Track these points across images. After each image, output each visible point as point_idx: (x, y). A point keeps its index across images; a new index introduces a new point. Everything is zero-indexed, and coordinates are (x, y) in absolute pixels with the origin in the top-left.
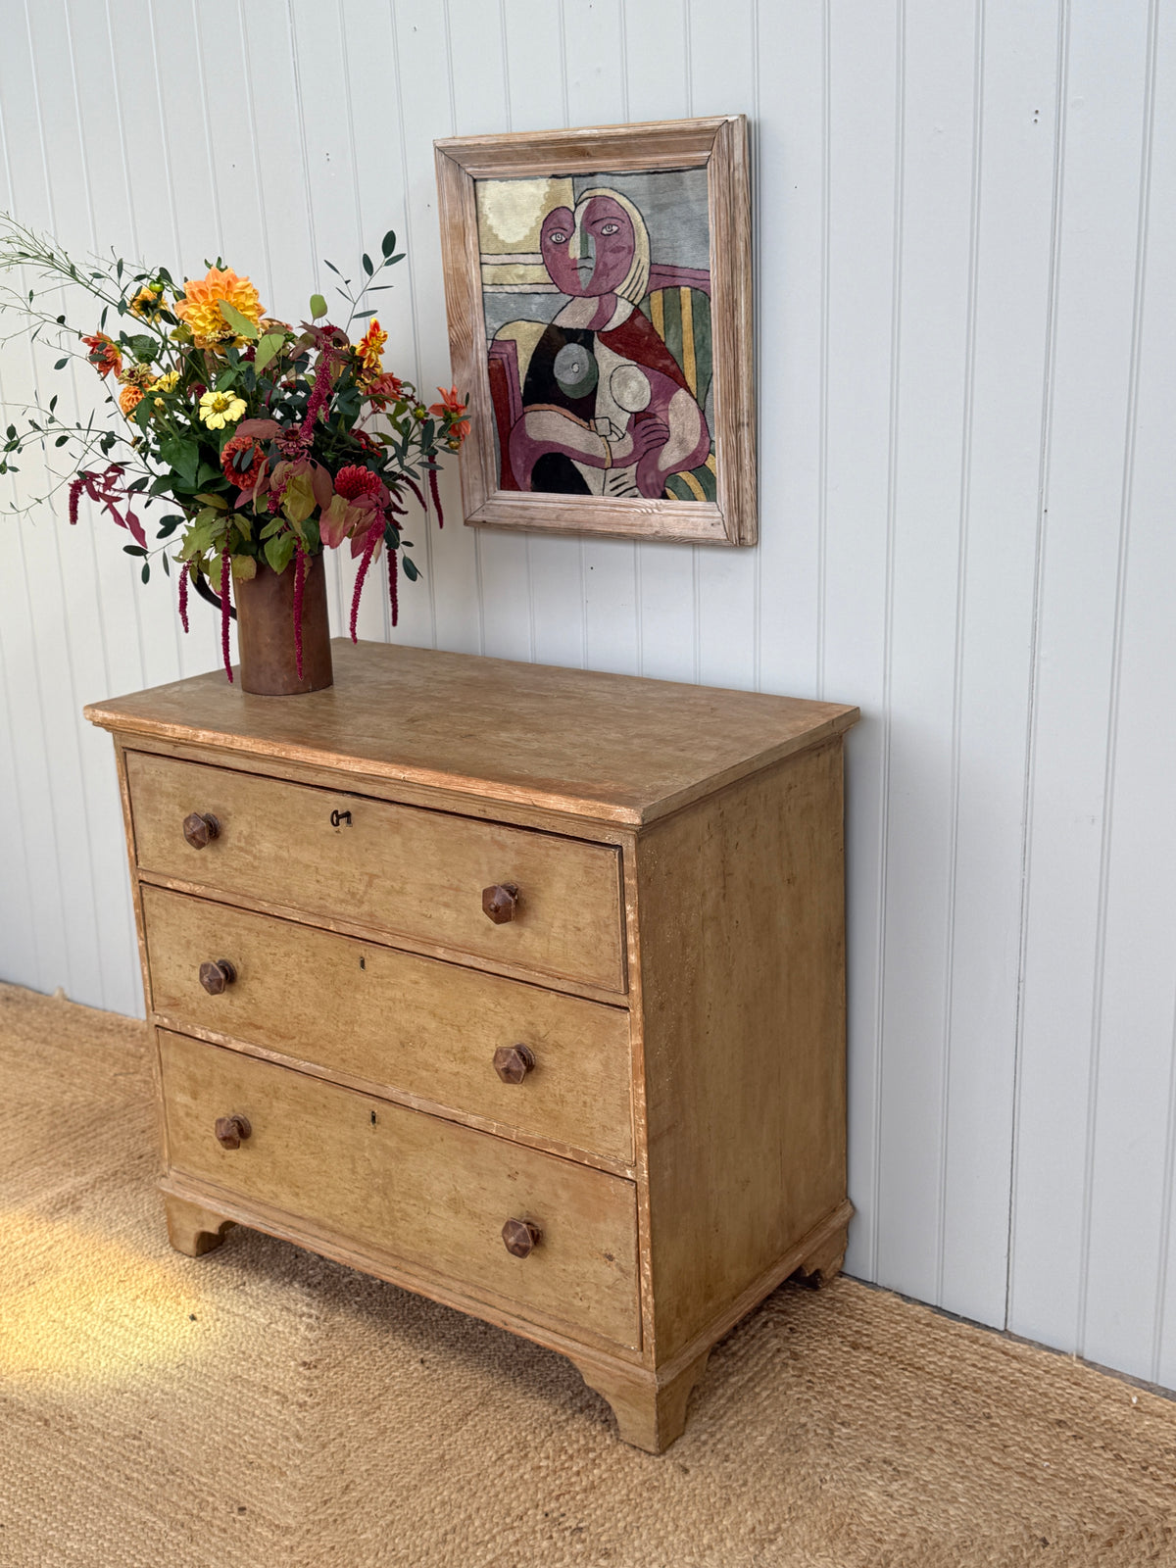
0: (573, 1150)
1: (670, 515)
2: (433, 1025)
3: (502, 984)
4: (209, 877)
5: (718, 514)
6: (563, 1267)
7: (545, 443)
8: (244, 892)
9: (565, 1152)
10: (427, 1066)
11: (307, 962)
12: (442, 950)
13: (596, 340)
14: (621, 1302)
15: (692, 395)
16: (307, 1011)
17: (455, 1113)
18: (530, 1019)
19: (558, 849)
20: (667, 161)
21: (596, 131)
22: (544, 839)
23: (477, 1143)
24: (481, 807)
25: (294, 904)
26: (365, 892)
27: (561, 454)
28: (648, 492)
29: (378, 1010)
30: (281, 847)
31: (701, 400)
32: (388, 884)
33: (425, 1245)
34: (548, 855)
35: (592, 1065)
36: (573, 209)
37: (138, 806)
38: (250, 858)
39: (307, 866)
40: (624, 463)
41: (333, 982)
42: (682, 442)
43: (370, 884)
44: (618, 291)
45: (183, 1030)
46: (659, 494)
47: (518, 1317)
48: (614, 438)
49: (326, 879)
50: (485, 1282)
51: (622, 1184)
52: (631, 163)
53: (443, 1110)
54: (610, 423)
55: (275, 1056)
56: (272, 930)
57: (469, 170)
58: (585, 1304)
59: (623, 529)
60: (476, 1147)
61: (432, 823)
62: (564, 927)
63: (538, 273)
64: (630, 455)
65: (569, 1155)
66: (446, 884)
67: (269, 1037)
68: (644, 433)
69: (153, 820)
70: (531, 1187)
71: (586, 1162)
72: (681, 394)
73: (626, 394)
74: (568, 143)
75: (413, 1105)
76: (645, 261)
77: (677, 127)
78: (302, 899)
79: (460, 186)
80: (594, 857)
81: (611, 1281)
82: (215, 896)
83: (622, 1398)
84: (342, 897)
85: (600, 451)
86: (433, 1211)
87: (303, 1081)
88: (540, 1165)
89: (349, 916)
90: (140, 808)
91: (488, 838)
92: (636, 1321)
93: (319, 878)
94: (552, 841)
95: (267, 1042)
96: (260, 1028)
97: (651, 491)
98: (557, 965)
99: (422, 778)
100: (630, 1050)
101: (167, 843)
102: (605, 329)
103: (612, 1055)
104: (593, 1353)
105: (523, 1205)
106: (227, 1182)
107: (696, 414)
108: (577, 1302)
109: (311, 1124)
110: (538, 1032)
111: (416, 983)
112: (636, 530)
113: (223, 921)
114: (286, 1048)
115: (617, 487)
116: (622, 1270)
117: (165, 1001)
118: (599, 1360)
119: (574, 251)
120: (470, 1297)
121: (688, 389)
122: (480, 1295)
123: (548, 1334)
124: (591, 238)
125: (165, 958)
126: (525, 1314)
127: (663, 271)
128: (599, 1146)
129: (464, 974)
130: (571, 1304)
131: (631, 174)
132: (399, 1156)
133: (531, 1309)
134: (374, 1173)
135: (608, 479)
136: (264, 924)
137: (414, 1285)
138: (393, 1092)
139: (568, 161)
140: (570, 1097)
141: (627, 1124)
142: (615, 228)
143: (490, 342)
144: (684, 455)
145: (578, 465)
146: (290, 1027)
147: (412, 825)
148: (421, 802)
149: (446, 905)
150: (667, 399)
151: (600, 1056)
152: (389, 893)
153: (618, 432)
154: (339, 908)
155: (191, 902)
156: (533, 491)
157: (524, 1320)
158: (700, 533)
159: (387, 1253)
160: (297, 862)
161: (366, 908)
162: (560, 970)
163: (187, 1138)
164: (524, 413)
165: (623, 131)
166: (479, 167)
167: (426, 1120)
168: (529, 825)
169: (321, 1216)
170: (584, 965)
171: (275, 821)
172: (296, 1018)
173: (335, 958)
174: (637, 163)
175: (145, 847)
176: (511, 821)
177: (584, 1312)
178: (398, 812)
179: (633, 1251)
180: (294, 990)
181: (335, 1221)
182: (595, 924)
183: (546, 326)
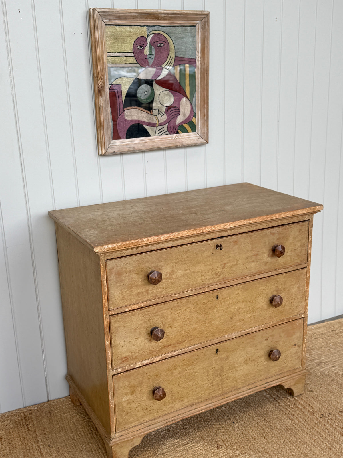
0: (287, 319)
1: (183, 138)
2: (243, 305)
3: (268, 279)
4: (150, 297)
5: (198, 135)
7: (132, 121)
8: (167, 295)
9: (284, 321)
10: (239, 321)
11: (194, 308)
12: (249, 278)
13: (154, 82)
14: (298, 356)
15: (188, 99)
16: (192, 327)
17: (248, 331)
18: (276, 285)
19: (292, 227)
22: (287, 226)
23: (255, 336)
24: (267, 224)
25: (191, 289)
26: (222, 271)
27: (139, 124)
29: (223, 311)
30: (186, 270)
31: (191, 100)
32: (231, 264)
34: (288, 231)
36: (147, 37)
38: (171, 280)
39: (198, 272)
40: (163, 124)
42: (184, 114)
43: (224, 267)
44: (163, 66)
45: (130, 368)
46: (176, 132)
47: (266, 383)
48: (160, 115)
49: (206, 273)
50: (255, 380)
51: (300, 320)
52: (171, 23)
53: (244, 332)
54: (159, 111)
55: (175, 353)
56: (179, 304)
57: (105, 21)
58: (287, 364)
60: (255, 338)
61: (250, 236)
63: (132, 60)
64: (166, 121)
65: (286, 321)
66: (253, 254)
67: (174, 347)
68: (171, 113)
69: (120, 286)
70: (273, 339)
71: (290, 320)
72: (184, 99)
73: (165, 100)
74: (154, 14)
75: (233, 337)
76: (173, 56)
77: (195, 12)
80: (302, 226)
81: (294, 351)
82: (151, 304)
84: (211, 277)
85: (154, 120)
86: (238, 369)
87: (187, 355)
88: (276, 330)
89: (214, 283)
90: (113, 283)
91: (269, 233)
92: (301, 358)
93: (202, 274)
94: (290, 226)
95: (173, 349)
96: (169, 346)
97: (173, 132)
98: (288, 264)
100: (306, 279)
101: (128, 292)
102: (158, 79)
103: (301, 283)
104: (290, 376)
105: (269, 346)
107: (189, 105)
109: (190, 369)
110: (279, 288)
111: (238, 294)
114: (182, 347)
115: (160, 132)
116: (298, 346)
117: (120, 361)
118: (293, 377)
119: (147, 51)
120: (250, 389)
121: (187, 97)
122: (253, 386)
123: (277, 381)
124: (153, 47)
126: (268, 380)
127: (178, 59)
128: (295, 313)
129: (255, 282)
130: (283, 367)
131: (169, 27)
132: (227, 358)
134: (216, 371)
135: (157, 130)
136: (175, 303)
138: (226, 337)
139: (148, 21)
142: (163, 45)
144: (184, 119)
145: (146, 127)
146: (184, 337)
147: (242, 240)
148: (246, 230)
149: (252, 262)
150: (180, 100)
151: (297, 285)
152: (232, 267)
153: (161, 113)
154: (210, 282)
155: (139, 312)
156: (127, 138)
157: (268, 383)
160: (194, 272)
161: (221, 276)
162: (289, 265)
163: (127, 413)
164: (124, 111)
165: (175, 12)
166: (110, 20)
167: (238, 340)
168: (283, 224)
169: (192, 402)
170: (296, 260)
171: (184, 261)
172: (186, 333)
173: (206, 301)
174: (173, 23)
175: (114, 299)
176: (277, 225)
177: (287, 366)
178: (237, 237)
179: (302, 338)
180: (187, 322)
181: (198, 399)
182: (301, 246)
183: (134, 79)
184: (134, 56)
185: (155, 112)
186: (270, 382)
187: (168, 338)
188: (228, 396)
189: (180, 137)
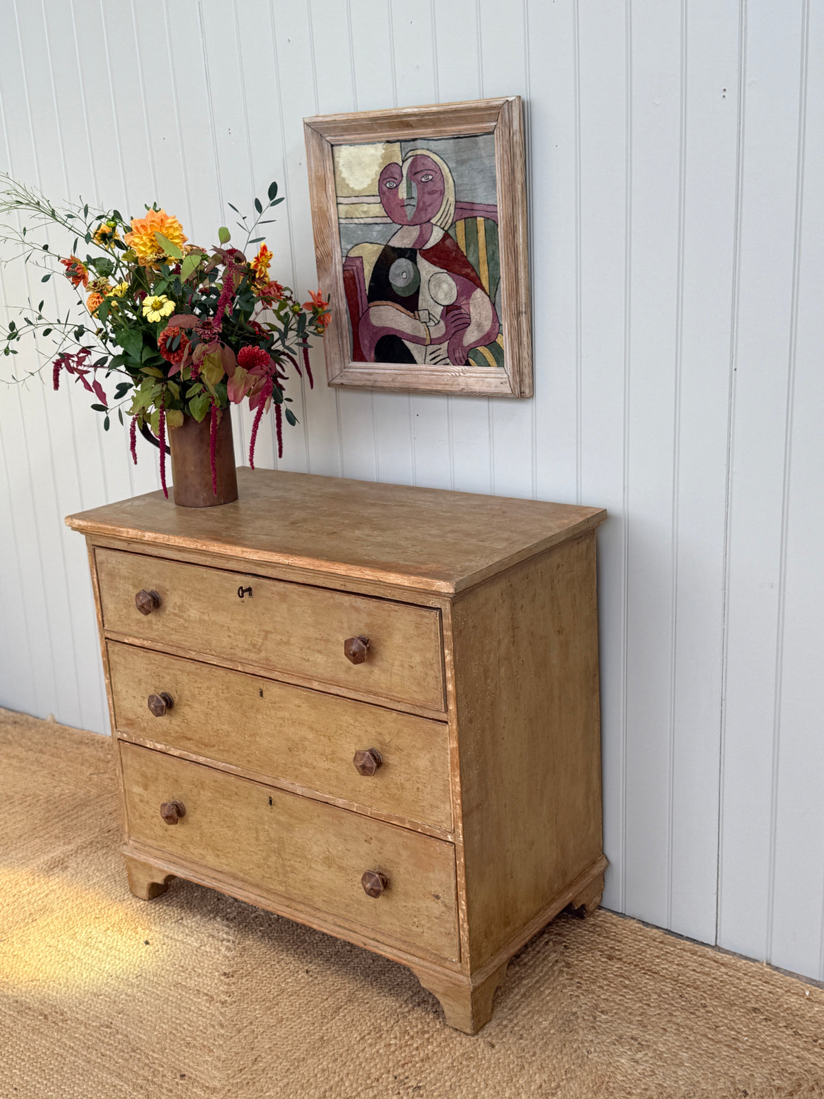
0: (410, 822)
1: (471, 377)
2: (311, 736)
3: (359, 706)
4: (154, 635)
5: (506, 376)
6: (404, 904)
7: (384, 328)
8: (177, 645)
9: (405, 823)
10: (307, 765)
11: (222, 693)
12: (316, 683)
13: (418, 256)
14: (446, 928)
15: (486, 293)
16: (223, 727)
17: (327, 797)
18: (379, 730)
19: (397, 611)
20: (466, 130)
21: (416, 110)
22: (387, 605)
23: (343, 818)
24: (344, 583)
25: (213, 652)
26: (263, 644)
27: (395, 336)
28: (456, 362)
29: (272, 725)
30: (203, 613)
31: (492, 296)
32: (279, 637)
33: (308, 890)
34: (390, 616)
35: (423, 762)
36: (401, 164)
37: (104, 586)
38: (182, 621)
39: (222, 626)
40: (439, 341)
41: (241, 706)
42: (479, 326)
43: (265, 638)
44: (434, 221)
45: (138, 742)
46: (464, 363)
47: (373, 939)
48: (432, 324)
49: (235, 634)
50: (350, 915)
51: (445, 845)
52: (441, 132)
53: (318, 795)
54: (429, 314)
55: (201, 759)
56: (198, 671)
57: (328, 138)
58: (420, 930)
59: (439, 388)
60: (343, 821)
61: (309, 594)
62: (402, 666)
63: (377, 209)
64: (444, 336)
65: (408, 826)
66: (320, 637)
67: (197, 746)
68: (453, 320)
69: (114, 595)
70: (381, 848)
71: (419, 830)
72: (478, 293)
73: (440, 293)
74: (396, 118)
75: (298, 792)
76: (452, 200)
77: (474, 105)
78: (218, 649)
79: (322, 150)
80: (422, 616)
81: (437, 913)
82: (157, 648)
83: (447, 995)
84: (246, 647)
85: (423, 334)
86: (313, 865)
87: (220, 776)
88: (387, 833)
89: (252, 661)
91: (348, 604)
92: (456, 941)
93: (230, 634)
94: (393, 606)
95: (195, 749)
96: (189, 739)
97: (458, 360)
98: (398, 693)
99: (301, 563)
100: (449, 752)
101: (125, 611)
102: (425, 248)
103: (436, 755)
104: (426, 964)
105: (375, 861)
106: (170, 848)
107: (489, 306)
108: (414, 928)
109: (227, 806)
110: (385, 740)
111: (299, 706)
112: (448, 388)
113: (164, 664)
114: (209, 754)
115: (434, 358)
116: (446, 906)
117: (124, 722)
118: (431, 969)
119: (402, 193)
120: (340, 926)
121: (483, 289)
122: (347, 925)
123: (395, 951)
124: (414, 184)
125: (124, 692)
126: (379, 937)
127: (464, 206)
128: (429, 819)
129: (330, 699)
130: (410, 930)
131: (441, 139)
132: (289, 828)
133: (383, 934)
134: (272, 840)
135: (428, 353)
136: (191, 667)
137: (301, 918)
138: (284, 783)
139: (396, 131)
140: (407, 785)
141: (448, 803)
142: (430, 177)
143: (344, 259)
144: (481, 335)
145: (407, 343)
146: (212, 738)
147: (295, 597)
148: (301, 580)
149: (319, 652)
150: (469, 297)
151: (428, 756)
152: (279, 644)
153: (435, 320)
154: (244, 655)
155: (141, 652)
156: (376, 362)
157: (378, 941)
158: (492, 390)
159: (281, 896)
160: (214, 623)
161: (263, 654)
162: (399, 696)
163: (141, 817)
164: (369, 308)
165: (435, 109)
166: (335, 136)
167: (307, 803)
168: (376, 594)
169: (235, 871)
170: (416, 692)
171: (199, 595)
172: (215, 732)
173: (242, 690)
174: (445, 132)
175: (109, 614)
176: (363, 592)
177: (420, 936)
178: (284, 587)
179: (454, 892)
180: (214, 713)
181: (245, 874)
182: (423, 663)
183: (383, 247)
184: (381, 202)
185: (423, 315)
186: (382, 943)
187: (187, 723)
188: (299, 908)
189: (468, 375)
